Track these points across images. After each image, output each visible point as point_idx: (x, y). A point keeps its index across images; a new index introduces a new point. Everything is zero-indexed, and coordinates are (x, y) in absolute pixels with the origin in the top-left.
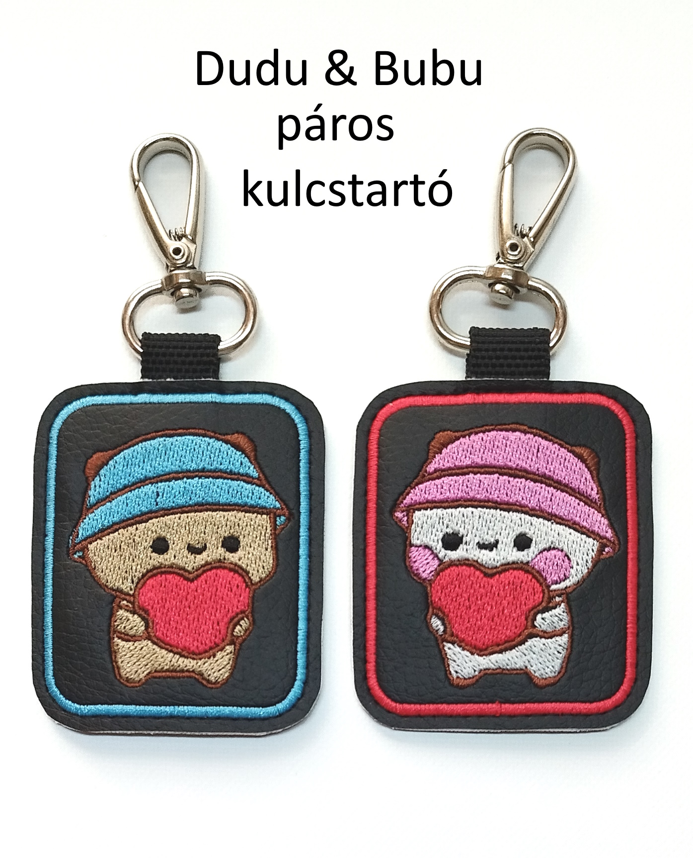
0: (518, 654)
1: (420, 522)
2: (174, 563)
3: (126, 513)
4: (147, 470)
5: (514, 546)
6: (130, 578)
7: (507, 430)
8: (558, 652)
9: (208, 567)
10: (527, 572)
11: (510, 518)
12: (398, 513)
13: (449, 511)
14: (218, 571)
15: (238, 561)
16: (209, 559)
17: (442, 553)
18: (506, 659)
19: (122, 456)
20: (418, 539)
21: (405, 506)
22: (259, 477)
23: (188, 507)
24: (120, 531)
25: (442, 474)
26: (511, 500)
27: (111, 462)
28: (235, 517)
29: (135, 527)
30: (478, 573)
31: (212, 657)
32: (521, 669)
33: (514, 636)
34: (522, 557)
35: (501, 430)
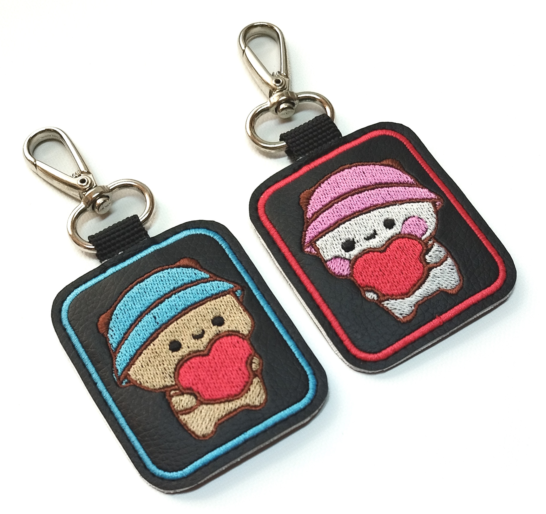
0: (430, 283)
1: (323, 246)
2: (190, 351)
3: (141, 340)
4: (139, 308)
5: (386, 228)
6: (167, 375)
7: (339, 172)
8: (452, 269)
9: (212, 342)
10: (403, 238)
11: (373, 215)
12: (306, 249)
13: (336, 230)
14: (221, 341)
15: (228, 329)
16: (211, 337)
17: (347, 255)
18: (425, 290)
19: (119, 309)
20: (328, 256)
21: (308, 243)
22: (210, 276)
23: (178, 315)
24: (144, 352)
25: (318, 214)
26: (367, 206)
27: (113, 317)
28: (211, 305)
29: (152, 345)
30: (375, 253)
31: (248, 391)
32: (437, 291)
33: (420, 275)
34: (395, 231)
35: (336, 173)
